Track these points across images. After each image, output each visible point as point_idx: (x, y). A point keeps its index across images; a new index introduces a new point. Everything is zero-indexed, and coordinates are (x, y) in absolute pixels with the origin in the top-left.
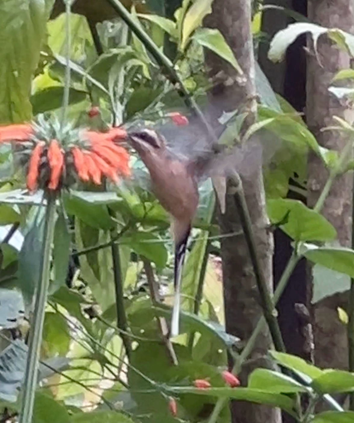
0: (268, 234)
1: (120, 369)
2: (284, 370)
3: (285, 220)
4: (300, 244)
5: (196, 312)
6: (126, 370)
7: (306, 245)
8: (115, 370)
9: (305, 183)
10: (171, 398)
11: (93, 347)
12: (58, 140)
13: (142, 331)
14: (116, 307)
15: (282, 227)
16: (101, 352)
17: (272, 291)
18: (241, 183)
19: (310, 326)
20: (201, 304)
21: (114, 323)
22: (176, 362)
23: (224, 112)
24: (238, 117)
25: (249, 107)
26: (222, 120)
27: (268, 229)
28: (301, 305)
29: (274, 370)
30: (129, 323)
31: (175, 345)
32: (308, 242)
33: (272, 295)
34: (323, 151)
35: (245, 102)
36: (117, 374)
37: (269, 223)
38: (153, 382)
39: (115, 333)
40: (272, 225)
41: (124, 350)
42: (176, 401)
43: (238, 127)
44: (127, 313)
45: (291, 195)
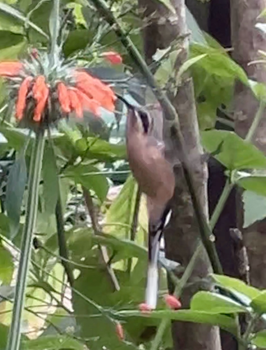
0: (202, 163)
1: (62, 295)
2: (223, 292)
3: (219, 150)
4: (233, 173)
5: (133, 238)
6: (70, 297)
7: (239, 173)
8: (58, 297)
9: (233, 114)
10: (117, 321)
11: (37, 276)
12: (45, 76)
13: (83, 259)
14: (57, 237)
15: (216, 157)
16: (45, 280)
17: (208, 219)
18: (177, 115)
19: (244, 249)
20: (137, 231)
21: (57, 252)
22: (118, 288)
23: (158, 49)
24: (171, 54)
25: (182, 44)
26: (157, 57)
27: (202, 159)
28: (235, 230)
29: (212, 292)
30: (70, 252)
31: (116, 271)
32: (241, 170)
33: (208, 222)
34: (252, 83)
35: (178, 39)
36: (60, 300)
37: (202, 153)
38: (99, 307)
39: (57, 261)
40: (206, 154)
41: (66, 277)
42: (122, 324)
43: (172, 63)
44: (68, 242)
45: (219, 126)
